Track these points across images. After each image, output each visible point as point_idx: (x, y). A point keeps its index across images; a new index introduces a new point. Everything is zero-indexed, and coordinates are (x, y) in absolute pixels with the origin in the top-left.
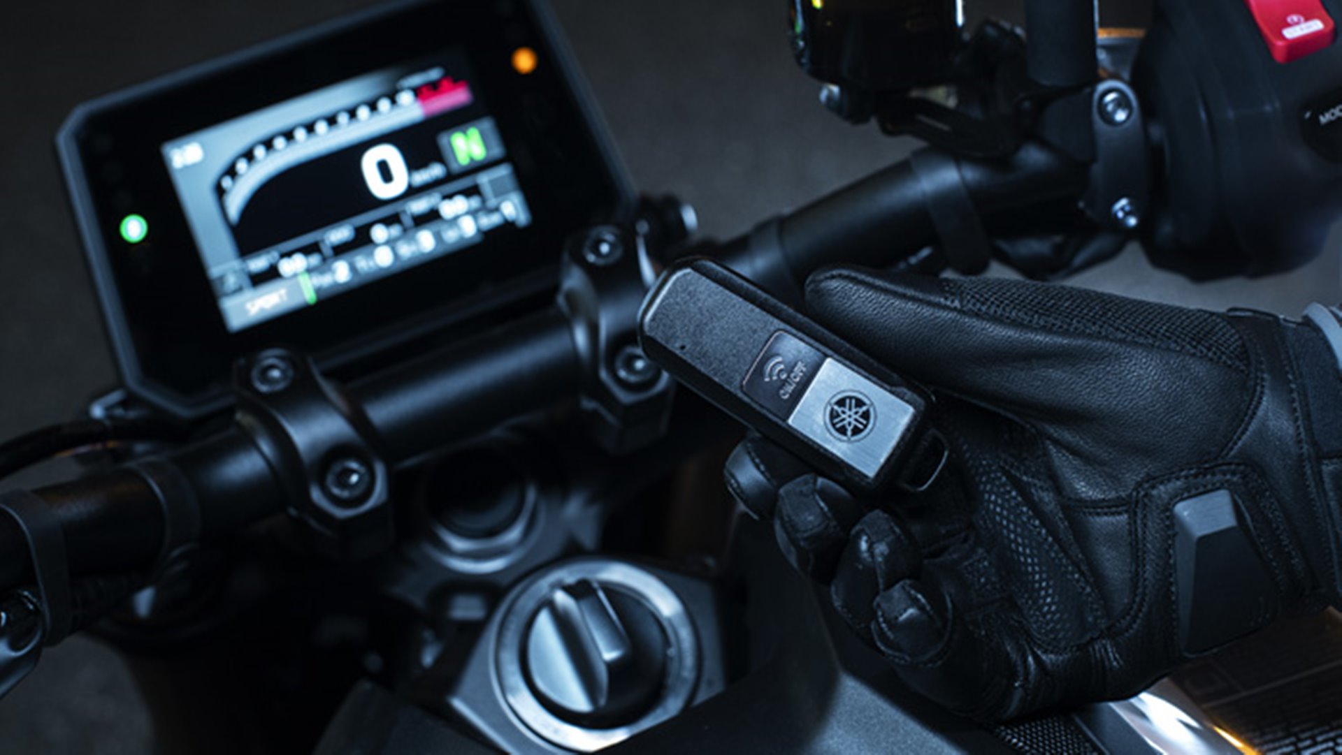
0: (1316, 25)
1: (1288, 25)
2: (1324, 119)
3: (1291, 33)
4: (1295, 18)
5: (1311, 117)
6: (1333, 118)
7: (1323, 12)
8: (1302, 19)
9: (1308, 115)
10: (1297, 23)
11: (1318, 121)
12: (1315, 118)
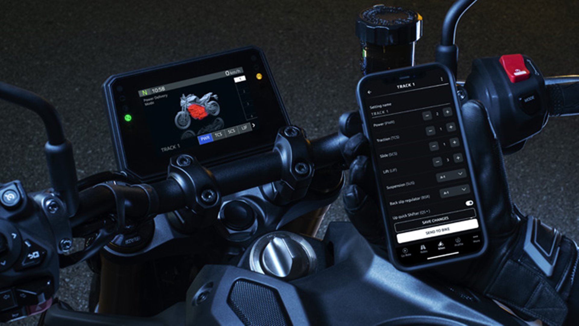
0: (524, 72)
1: (515, 72)
2: (526, 100)
3: (516, 74)
4: (517, 70)
5: (522, 100)
6: (529, 100)
7: (526, 69)
8: (520, 70)
9: (520, 99)
10: (518, 71)
11: (524, 101)
12: (523, 100)
